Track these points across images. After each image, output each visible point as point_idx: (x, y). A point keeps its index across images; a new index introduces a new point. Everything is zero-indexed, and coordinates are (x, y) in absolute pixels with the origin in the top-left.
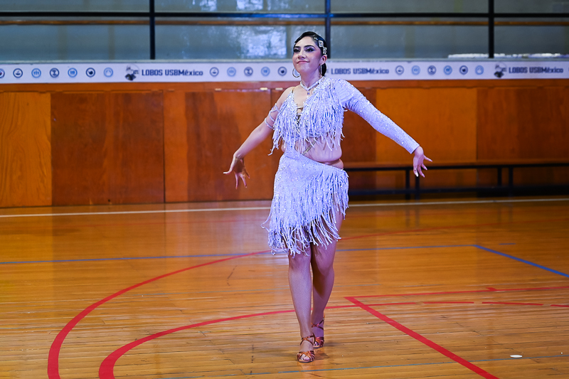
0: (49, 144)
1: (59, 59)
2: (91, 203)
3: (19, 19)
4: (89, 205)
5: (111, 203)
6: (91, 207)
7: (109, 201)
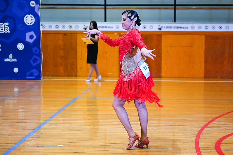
0: (203, 54)
1: (208, 22)
2: (219, 77)
3: (194, 7)
4: (218, 78)
5: (226, 78)
6: (219, 79)
7: (226, 77)
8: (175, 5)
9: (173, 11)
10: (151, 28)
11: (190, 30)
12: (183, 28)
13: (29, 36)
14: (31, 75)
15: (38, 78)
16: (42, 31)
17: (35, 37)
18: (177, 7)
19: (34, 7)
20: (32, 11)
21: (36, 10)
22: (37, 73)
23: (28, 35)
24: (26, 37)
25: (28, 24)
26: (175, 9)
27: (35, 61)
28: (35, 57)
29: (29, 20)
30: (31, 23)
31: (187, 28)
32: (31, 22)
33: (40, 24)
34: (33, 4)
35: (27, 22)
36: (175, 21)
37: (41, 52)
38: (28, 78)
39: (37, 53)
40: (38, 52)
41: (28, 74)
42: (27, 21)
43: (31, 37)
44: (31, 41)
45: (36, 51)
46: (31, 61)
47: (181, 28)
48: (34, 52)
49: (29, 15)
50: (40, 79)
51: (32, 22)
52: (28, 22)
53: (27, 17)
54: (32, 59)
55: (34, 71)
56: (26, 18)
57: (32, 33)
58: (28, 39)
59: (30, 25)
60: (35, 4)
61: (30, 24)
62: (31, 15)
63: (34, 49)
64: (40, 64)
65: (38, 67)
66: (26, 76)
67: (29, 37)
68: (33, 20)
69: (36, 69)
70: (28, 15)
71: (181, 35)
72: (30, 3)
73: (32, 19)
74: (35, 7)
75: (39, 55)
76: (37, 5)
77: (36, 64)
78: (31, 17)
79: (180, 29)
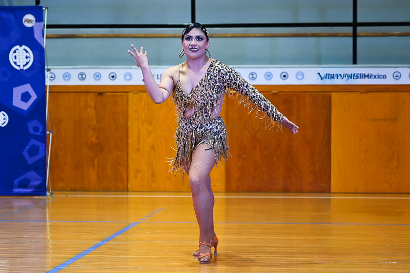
8: (355, 24)
9: (351, 40)
10: (300, 77)
11: (390, 81)
12: (375, 77)
13: (20, 95)
14: (23, 185)
15: (41, 190)
16: (50, 86)
17: (34, 97)
18: (359, 29)
19: (32, 28)
20: (28, 38)
21: (37, 36)
22: (39, 180)
23: (18, 91)
24: (14, 98)
25: (18, 68)
26: (355, 36)
27: (34, 151)
28: (33, 142)
29: (21, 57)
30: (24, 66)
31: (384, 77)
32: (25, 63)
33: (46, 67)
34: (30, 21)
35: (15, 63)
36: (355, 62)
37: (48, 132)
38: (16, 190)
39: (39, 134)
40: (41, 130)
41: (16, 182)
42: (15, 61)
43: (25, 97)
44: (25, 106)
45: (36, 129)
46: (25, 153)
47: (368, 76)
48: (31, 131)
49: (21, 46)
50: (45, 194)
51: (27, 63)
52: (18, 64)
53: (15, 52)
54: (28, 148)
55: (32, 174)
56: (15, 54)
57: (27, 88)
58: (17, 102)
59: (22, 70)
60: (34, 22)
61: (22, 67)
62: (24, 47)
63: (32, 124)
64: (44, 160)
65: (40, 167)
66: (12, 187)
67: (20, 98)
68: (29, 59)
69: (35, 170)
70: (18, 47)
71: (370, 94)
72: (24, 20)
73: (28, 56)
74: (34, 28)
75: (44, 139)
76: (38, 23)
77: (36, 158)
78: (24, 52)
79: (366, 78)
